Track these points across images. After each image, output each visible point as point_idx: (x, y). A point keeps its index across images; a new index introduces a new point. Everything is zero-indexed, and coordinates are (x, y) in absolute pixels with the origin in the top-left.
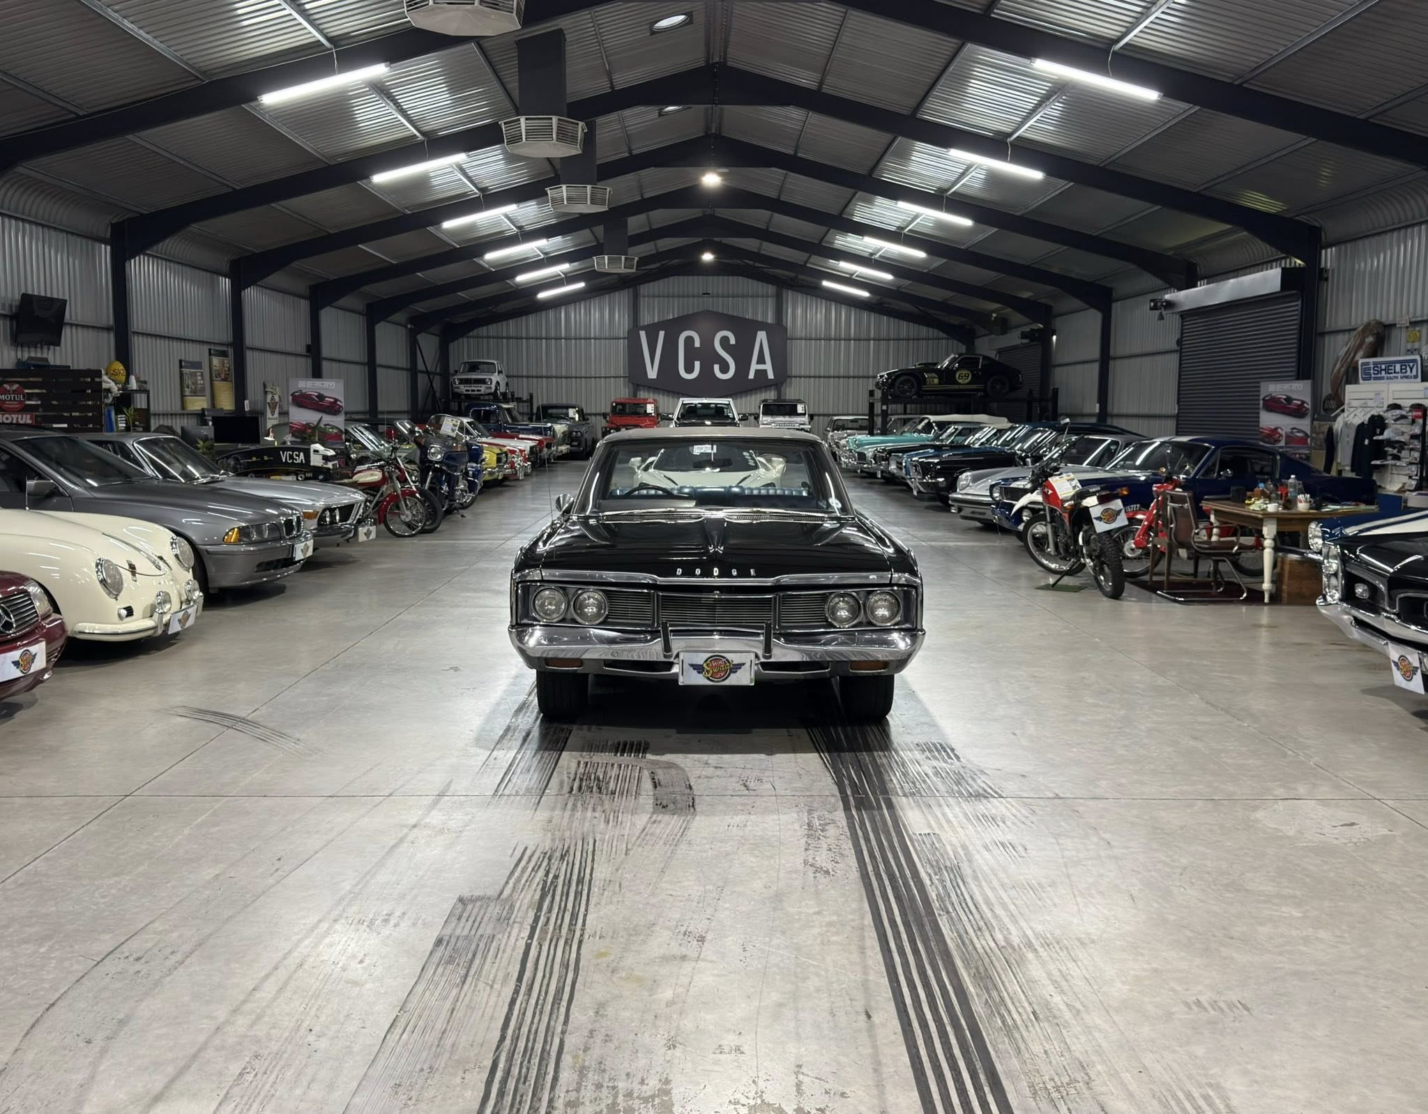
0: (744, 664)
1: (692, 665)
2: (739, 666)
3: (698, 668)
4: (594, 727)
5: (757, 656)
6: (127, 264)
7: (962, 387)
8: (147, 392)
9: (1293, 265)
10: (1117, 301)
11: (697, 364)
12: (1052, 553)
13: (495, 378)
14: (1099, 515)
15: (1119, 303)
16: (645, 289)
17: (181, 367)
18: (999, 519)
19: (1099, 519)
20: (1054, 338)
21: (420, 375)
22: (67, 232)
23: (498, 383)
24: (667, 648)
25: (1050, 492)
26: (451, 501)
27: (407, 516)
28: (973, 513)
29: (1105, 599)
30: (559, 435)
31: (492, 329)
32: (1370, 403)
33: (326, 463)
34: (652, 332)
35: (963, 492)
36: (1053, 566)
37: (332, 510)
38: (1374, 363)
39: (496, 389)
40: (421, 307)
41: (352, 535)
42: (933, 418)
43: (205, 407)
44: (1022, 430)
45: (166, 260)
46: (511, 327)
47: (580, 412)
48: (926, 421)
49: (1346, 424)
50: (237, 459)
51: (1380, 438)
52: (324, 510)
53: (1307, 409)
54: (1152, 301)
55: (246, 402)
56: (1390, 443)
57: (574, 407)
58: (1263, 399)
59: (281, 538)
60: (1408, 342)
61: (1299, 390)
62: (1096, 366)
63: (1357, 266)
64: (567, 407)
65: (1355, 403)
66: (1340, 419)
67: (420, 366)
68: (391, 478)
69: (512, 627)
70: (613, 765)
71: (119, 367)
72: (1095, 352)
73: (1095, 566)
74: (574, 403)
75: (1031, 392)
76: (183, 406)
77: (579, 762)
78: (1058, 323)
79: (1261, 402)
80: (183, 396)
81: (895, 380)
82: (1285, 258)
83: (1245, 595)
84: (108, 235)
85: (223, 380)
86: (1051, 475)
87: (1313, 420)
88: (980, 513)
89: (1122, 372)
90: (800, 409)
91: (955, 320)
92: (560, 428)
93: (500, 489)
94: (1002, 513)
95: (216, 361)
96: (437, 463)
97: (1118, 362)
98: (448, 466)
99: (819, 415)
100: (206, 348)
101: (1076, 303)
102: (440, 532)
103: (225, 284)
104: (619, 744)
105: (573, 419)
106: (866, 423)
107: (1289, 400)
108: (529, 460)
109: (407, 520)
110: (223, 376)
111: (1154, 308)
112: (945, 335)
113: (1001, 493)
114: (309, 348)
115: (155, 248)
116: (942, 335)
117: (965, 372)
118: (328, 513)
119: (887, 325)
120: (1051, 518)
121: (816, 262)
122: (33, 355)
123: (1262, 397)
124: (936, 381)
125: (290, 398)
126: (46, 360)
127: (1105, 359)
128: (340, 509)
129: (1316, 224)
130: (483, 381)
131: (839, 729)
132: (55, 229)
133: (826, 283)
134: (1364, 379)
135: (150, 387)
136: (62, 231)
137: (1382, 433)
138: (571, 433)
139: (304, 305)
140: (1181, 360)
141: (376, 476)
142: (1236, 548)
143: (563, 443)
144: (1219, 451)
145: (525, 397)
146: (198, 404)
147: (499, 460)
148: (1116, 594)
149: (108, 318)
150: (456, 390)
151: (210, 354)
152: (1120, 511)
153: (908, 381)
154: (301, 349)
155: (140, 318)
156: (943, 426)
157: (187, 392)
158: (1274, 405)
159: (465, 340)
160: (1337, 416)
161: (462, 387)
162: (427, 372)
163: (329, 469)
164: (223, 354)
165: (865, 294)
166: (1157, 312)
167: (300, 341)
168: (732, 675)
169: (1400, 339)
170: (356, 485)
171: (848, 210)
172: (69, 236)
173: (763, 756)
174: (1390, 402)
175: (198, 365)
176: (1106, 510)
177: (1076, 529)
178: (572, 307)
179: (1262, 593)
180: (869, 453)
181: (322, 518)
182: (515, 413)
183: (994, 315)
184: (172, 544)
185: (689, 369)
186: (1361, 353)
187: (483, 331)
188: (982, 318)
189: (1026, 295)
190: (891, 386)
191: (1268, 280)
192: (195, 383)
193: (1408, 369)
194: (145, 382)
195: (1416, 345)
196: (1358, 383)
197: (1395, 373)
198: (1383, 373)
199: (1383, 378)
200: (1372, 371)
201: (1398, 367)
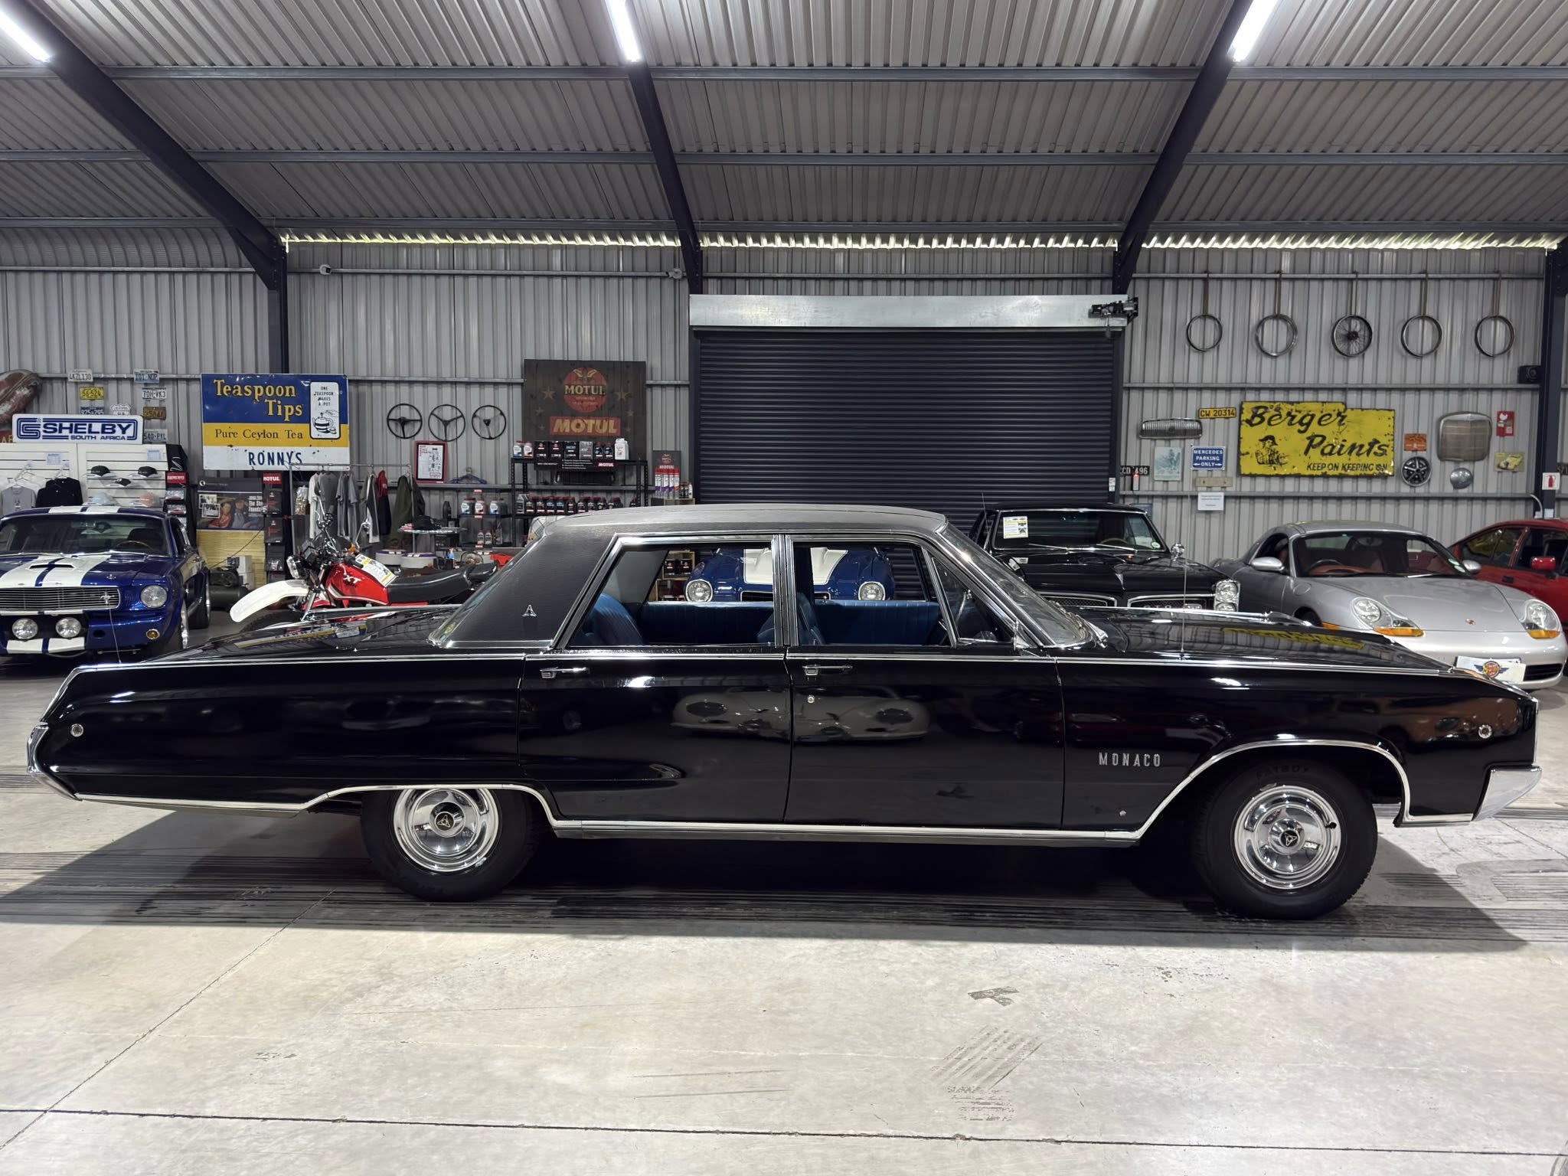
25: (357, 580)
32: (45, 465)
38: (45, 420)
60: (81, 399)
134: (21, 437)
169: (67, 395)
174: (86, 466)
186: (10, 406)
193: (117, 429)
195: (99, 403)
196: (9, 440)
197: (90, 432)
198: (65, 432)
199: (66, 437)
200: (42, 429)
201: (97, 427)
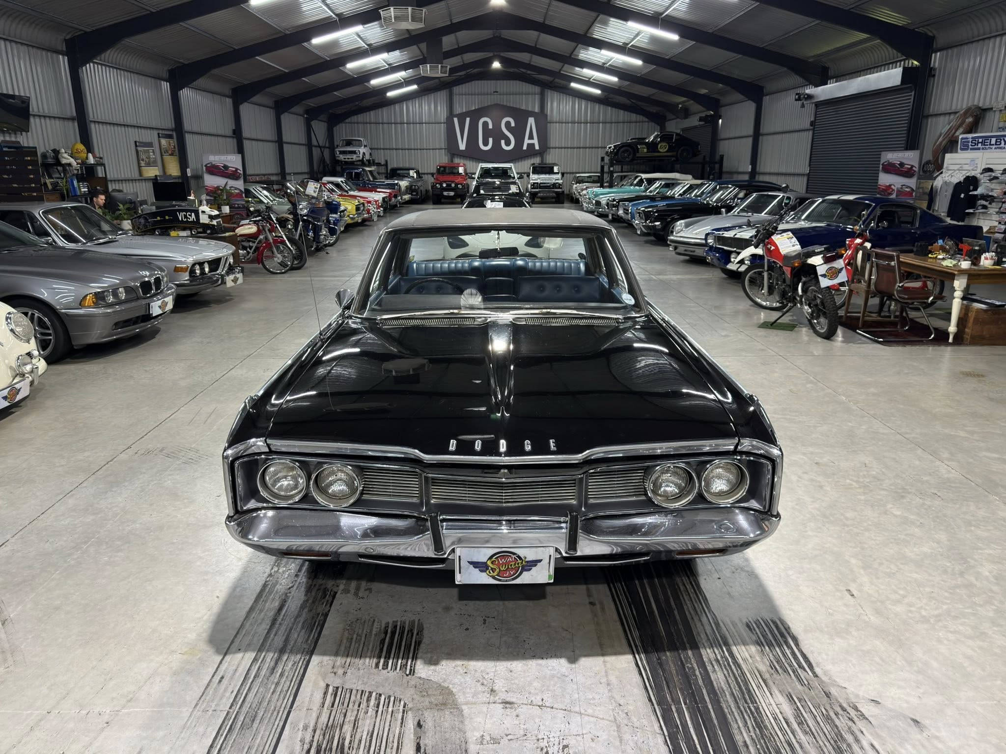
0: (540, 561)
1: (471, 563)
2: (535, 563)
3: (481, 566)
4: (364, 584)
5: (557, 550)
6: (80, 70)
7: (661, 154)
8: (103, 165)
9: (910, 65)
10: (767, 95)
11: (491, 140)
12: (766, 294)
13: (362, 150)
14: (824, 272)
15: (768, 97)
16: (456, 89)
17: (136, 146)
18: (712, 259)
19: (824, 276)
20: (720, 121)
21: (314, 149)
22: (27, 45)
23: (364, 153)
24: (438, 544)
25: (773, 248)
26: (317, 242)
27: (279, 258)
28: (686, 250)
29: (819, 339)
30: (403, 188)
31: (360, 118)
32: (966, 167)
33: (211, 221)
34: (462, 118)
35: (679, 235)
36: (764, 304)
37: (201, 264)
38: (972, 138)
39: (363, 158)
40: (313, 102)
41: (220, 282)
42: (644, 176)
43: (158, 174)
44: (709, 186)
45: (117, 68)
46: (372, 115)
47: (418, 172)
48: (639, 178)
49: (946, 183)
50: (146, 219)
51: (975, 193)
52: (194, 265)
53: (915, 171)
54: (797, 94)
55: (188, 170)
56: (984, 197)
57: (413, 169)
58: (883, 164)
59: (138, 298)
60: (999, 122)
61: (910, 158)
62: (750, 140)
63: (960, 65)
64: (409, 169)
65: (951, 167)
66: (939, 178)
67: (314, 142)
68: (264, 229)
69: (229, 518)
70: (370, 693)
71: (81, 147)
72: (751, 131)
73: (813, 312)
74: (413, 166)
75: (704, 157)
76: (141, 174)
77: (328, 686)
78: (723, 111)
79: (881, 166)
80: (140, 167)
81: (618, 151)
82: (904, 60)
83: (933, 336)
84: (64, 49)
85: (170, 155)
86: (773, 234)
87: (919, 178)
88: (692, 251)
89: (767, 145)
90: (556, 169)
91: (653, 109)
92: (404, 184)
93: (361, 228)
94: (714, 256)
95: (164, 142)
96: (305, 216)
97: (765, 137)
98: (313, 218)
99: (567, 173)
100: (155, 132)
101: (739, 96)
102: (307, 268)
103: (166, 86)
104: (387, 627)
105: (413, 177)
106: (596, 178)
107: (902, 164)
108: (382, 206)
109: (279, 261)
110: (170, 152)
111: (799, 99)
112: (647, 120)
113: (715, 240)
114: (234, 132)
115: (99, 58)
116: (645, 119)
117: (664, 144)
118: (197, 267)
119: (610, 112)
120: (768, 266)
121: (567, 70)
122: (8, 139)
123: (881, 163)
124: (645, 150)
125: (204, 168)
126: (19, 142)
127: (757, 135)
128: (209, 262)
129: (930, 34)
130: (354, 152)
131: (645, 581)
132: (16, 42)
133: (573, 85)
134: (962, 149)
135: (106, 161)
136: (22, 44)
137: (976, 189)
138: (411, 186)
139: (229, 101)
140: (813, 136)
141: (253, 229)
142: (931, 298)
143: (406, 193)
144: (878, 207)
145: (383, 163)
146: (152, 172)
147: (358, 209)
148: (829, 336)
149: (71, 110)
150: (337, 158)
151: (159, 137)
152: (841, 269)
153: (627, 151)
154: (230, 133)
155: (95, 109)
156: (651, 182)
157: (143, 163)
158: (890, 168)
159: (344, 124)
160: (938, 176)
161: (341, 156)
162: (319, 147)
163: (214, 225)
164: (170, 137)
165: (598, 92)
166: (800, 103)
167: (228, 127)
168: (525, 573)
169: (994, 120)
170: (232, 240)
171: (590, 31)
172: (31, 48)
173: (563, 661)
174: (983, 167)
175: (150, 145)
176: (830, 269)
177: (795, 280)
178: (410, 103)
179: (947, 334)
180: (604, 201)
181: (192, 272)
182: (375, 174)
183: (680, 106)
184: (7, 318)
185: (486, 143)
186: (961, 130)
187: (354, 118)
188: (672, 108)
189: (703, 91)
190: (616, 154)
191: (891, 77)
192: (149, 158)
193: (1003, 142)
194: (101, 158)
196: (956, 152)
197: (990, 145)
198: (980, 145)
199: (979, 149)
200: (970, 144)
201: (993, 141)
